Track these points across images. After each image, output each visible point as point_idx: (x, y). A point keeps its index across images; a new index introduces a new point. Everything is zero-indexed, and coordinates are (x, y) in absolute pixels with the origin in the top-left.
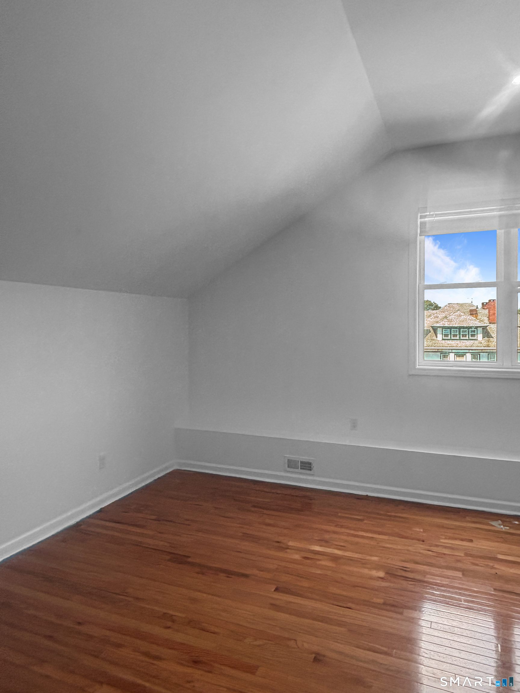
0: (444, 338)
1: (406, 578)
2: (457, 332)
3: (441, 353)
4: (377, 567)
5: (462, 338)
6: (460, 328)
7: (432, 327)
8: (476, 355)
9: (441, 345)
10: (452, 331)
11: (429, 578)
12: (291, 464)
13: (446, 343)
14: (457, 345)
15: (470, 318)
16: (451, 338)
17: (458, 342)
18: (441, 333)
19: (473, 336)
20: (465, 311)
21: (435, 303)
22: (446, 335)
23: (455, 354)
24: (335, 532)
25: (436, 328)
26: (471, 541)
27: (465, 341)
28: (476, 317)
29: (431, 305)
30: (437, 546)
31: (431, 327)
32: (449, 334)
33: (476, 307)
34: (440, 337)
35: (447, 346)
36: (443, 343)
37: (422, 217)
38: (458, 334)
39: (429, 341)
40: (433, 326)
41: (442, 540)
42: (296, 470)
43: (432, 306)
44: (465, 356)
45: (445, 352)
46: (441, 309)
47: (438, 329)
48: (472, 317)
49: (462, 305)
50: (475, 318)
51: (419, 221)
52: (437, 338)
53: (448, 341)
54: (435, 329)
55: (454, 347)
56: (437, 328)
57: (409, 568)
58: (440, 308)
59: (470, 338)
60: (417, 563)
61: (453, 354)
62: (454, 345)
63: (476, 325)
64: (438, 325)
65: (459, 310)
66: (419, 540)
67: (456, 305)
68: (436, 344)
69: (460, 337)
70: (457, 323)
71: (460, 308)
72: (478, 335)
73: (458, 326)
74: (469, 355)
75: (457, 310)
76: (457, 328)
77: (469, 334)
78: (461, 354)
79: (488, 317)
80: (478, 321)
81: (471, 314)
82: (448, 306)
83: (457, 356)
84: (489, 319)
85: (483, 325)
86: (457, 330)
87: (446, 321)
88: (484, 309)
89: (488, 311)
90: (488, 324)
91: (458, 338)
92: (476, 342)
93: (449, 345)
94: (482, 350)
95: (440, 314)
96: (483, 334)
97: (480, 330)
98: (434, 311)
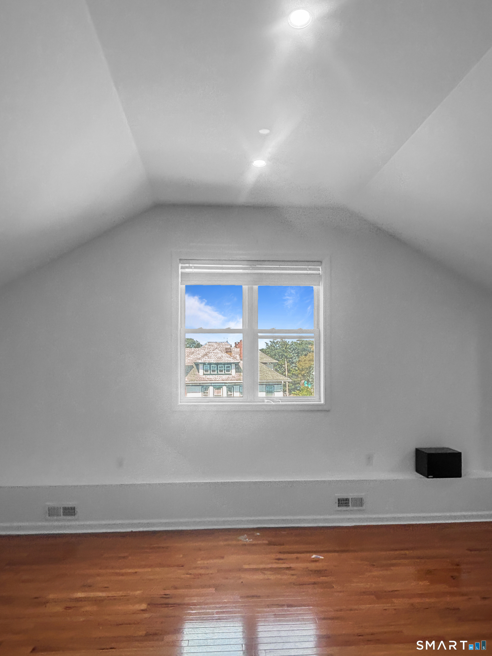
0: (205, 373)
1: (167, 605)
2: (215, 367)
3: (203, 386)
4: (141, 600)
5: (219, 373)
6: (217, 364)
7: (195, 363)
8: (230, 389)
9: (203, 379)
10: (211, 367)
11: (187, 600)
12: (52, 512)
13: (207, 378)
14: (216, 379)
16: (210, 373)
17: (216, 376)
18: (203, 368)
19: (228, 371)
20: (222, 349)
21: (197, 341)
22: (206, 371)
23: (214, 387)
24: (99, 575)
26: (223, 558)
27: (222, 375)
29: (194, 343)
30: (195, 568)
32: (209, 369)
33: (230, 346)
34: (201, 372)
35: (207, 380)
36: (204, 377)
38: (216, 369)
39: (192, 375)
40: (195, 362)
41: (199, 562)
42: (59, 518)
44: (222, 389)
45: (205, 386)
46: (203, 347)
47: (200, 365)
48: (227, 355)
49: (219, 344)
50: (229, 356)
51: (180, 270)
52: (199, 373)
53: (208, 376)
54: (197, 365)
55: (213, 381)
57: (169, 595)
58: (202, 345)
59: (226, 373)
60: (176, 588)
61: (212, 387)
62: (213, 379)
63: (230, 362)
64: (200, 361)
65: (217, 348)
66: (178, 566)
67: (214, 344)
68: (198, 379)
69: (217, 372)
70: (215, 360)
71: (217, 346)
72: (232, 370)
73: (216, 362)
74: (225, 388)
75: (215, 348)
76: (215, 364)
77: (225, 370)
78: (218, 387)
79: (240, 355)
80: (232, 358)
81: (226, 352)
82: (208, 344)
83: (215, 389)
84: (240, 357)
85: (236, 362)
86: (215, 366)
87: (207, 357)
88: (236, 347)
89: (239, 350)
90: (239, 361)
91: (216, 373)
92: (230, 376)
93: (209, 379)
94: (235, 383)
95: (201, 351)
96: (235, 369)
97: (233, 366)
98: (197, 348)
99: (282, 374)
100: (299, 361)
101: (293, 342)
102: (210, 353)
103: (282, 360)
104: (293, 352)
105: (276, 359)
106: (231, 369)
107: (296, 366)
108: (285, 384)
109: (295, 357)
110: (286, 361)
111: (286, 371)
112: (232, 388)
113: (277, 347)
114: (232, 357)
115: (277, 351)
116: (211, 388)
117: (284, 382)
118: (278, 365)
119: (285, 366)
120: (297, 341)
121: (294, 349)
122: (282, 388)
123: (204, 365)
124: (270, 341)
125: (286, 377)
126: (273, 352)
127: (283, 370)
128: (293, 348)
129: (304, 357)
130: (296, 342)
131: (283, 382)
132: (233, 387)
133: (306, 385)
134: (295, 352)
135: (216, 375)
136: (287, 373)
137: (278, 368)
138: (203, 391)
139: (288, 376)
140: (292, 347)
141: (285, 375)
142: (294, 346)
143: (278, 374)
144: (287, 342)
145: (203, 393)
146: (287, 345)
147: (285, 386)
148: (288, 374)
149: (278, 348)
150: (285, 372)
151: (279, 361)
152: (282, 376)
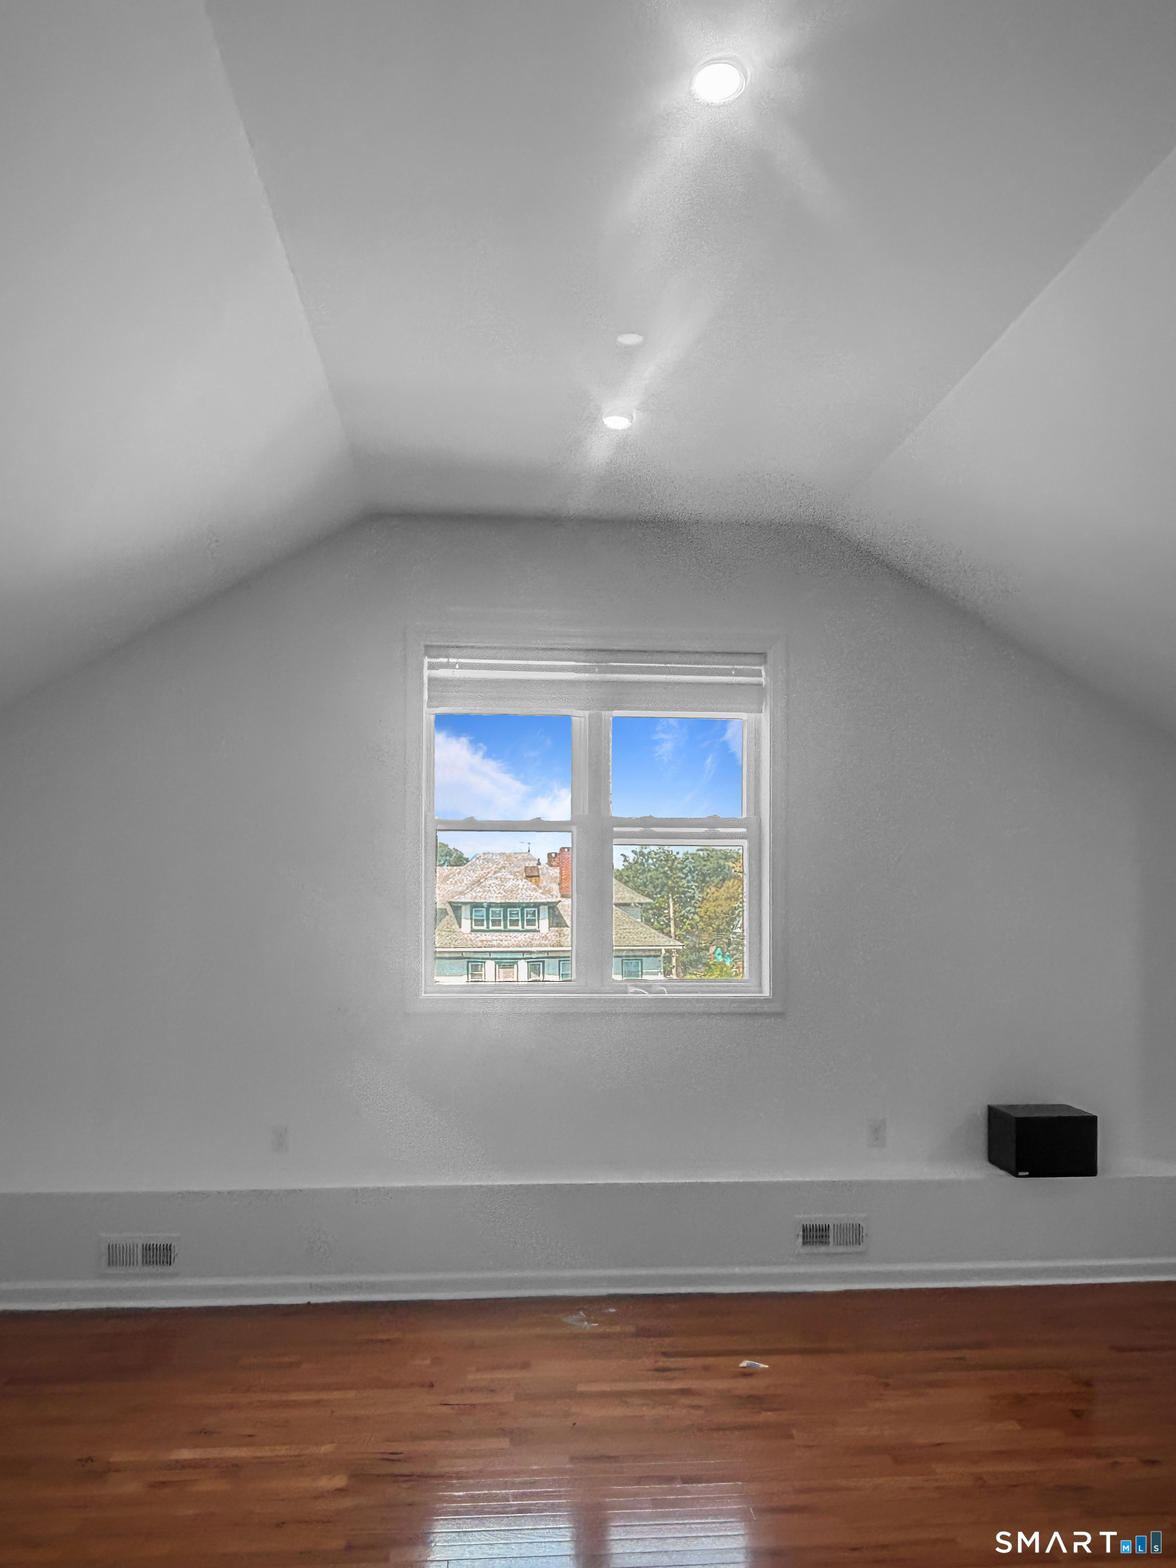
0: (475, 927)
1: (395, 1477)
2: (500, 914)
3: (469, 960)
4: (333, 1467)
5: (510, 928)
6: (506, 906)
7: (450, 903)
8: (536, 965)
9: (469, 942)
10: (490, 912)
11: (443, 1466)
12: (116, 1257)
13: (479, 939)
14: (501, 943)
15: (526, 884)
16: (488, 927)
17: (502, 936)
18: (469, 917)
19: (531, 923)
20: (516, 870)
21: (457, 850)
22: (479, 922)
23: (496, 963)
24: (231, 1407)
25: (459, 905)
26: (527, 1366)
27: (515, 934)
28: (537, 883)
29: (449, 854)
30: (459, 1391)
31: (448, 905)
32: (485, 918)
33: (537, 862)
34: (466, 924)
35: (480, 944)
36: (473, 938)
37: (432, 667)
38: (502, 918)
39: (443, 933)
40: (452, 900)
41: (471, 1377)
42: (131, 1270)
43: (451, 855)
44: (516, 966)
45: (475, 958)
46: (469, 863)
47: (463, 907)
48: (530, 883)
49: (508, 857)
50: (534, 886)
51: (426, 673)
52: (460, 927)
53: (483, 934)
54: (456, 907)
55: (494, 946)
56: (461, 907)
57: (401, 1453)
58: (467, 860)
59: (527, 927)
60: (416, 1438)
61: (492, 962)
62: (495, 943)
63: (536, 901)
64: (463, 900)
65: (504, 868)
66: (422, 1385)
67: (498, 857)
68: (459, 941)
69: (505, 926)
70: (500, 895)
71: (506, 862)
72: (540, 921)
73: (503, 901)
74: (523, 965)
75: (500, 866)
76: (501, 907)
77: (523, 920)
78: (506, 962)
79: (559, 884)
80: (541, 891)
81: (527, 877)
82: (482, 857)
83: (499, 966)
84: (561, 889)
85: (549, 900)
86: (500, 911)
87: (479, 889)
88: (551, 866)
89: (558, 871)
90: (559, 899)
91: (502, 928)
92: (537, 936)
93: (485, 942)
94: (548, 952)
95: (465, 875)
96: (549, 919)
97: (544, 911)
98: (455, 868)
99: (661, 930)
100: (703, 899)
101: (687, 853)
102: (487, 879)
103: (663, 897)
104: (687, 879)
105: (648, 896)
106: (539, 919)
107: (695, 913)
108: (667, 954)
109: (693, 889)
110: (671, 900)
111: (672, 923)
112: (541, 963)
113: (648, 865)
114: (541, 888)
115: (650, 874)
116: (490, 965)
117: (667, 951)
118: (652, 909)
119: (669, 911)
120: (698, 850)
121: (690, 871)
122: (662, 965)
123: (474, 909)
124: (633, 851)
125: (671, 937)
126: (641, 877)
127: (663, 921)
128: (687, 868)
129: (713, 889)
130: (696, 854)
131: (663, 952)
132: (543, 962)
133: (720, 959)
134: (693, 877)
135: (503, 934)
136: (672, 929)
137: (654, 916)
138: (470, 972)
139: (676, 936)
140: (686, 866)
141: (668, 934)
142: (691, 863)
143: (653, 931)
144: (674, 853)
145: (470, 976)
146: (674, 861)
147: (668, 959)
148: (675, 932)
149: (653, 867)
150: (670, 926)
151: (654, 899)
152: (661, 935)
